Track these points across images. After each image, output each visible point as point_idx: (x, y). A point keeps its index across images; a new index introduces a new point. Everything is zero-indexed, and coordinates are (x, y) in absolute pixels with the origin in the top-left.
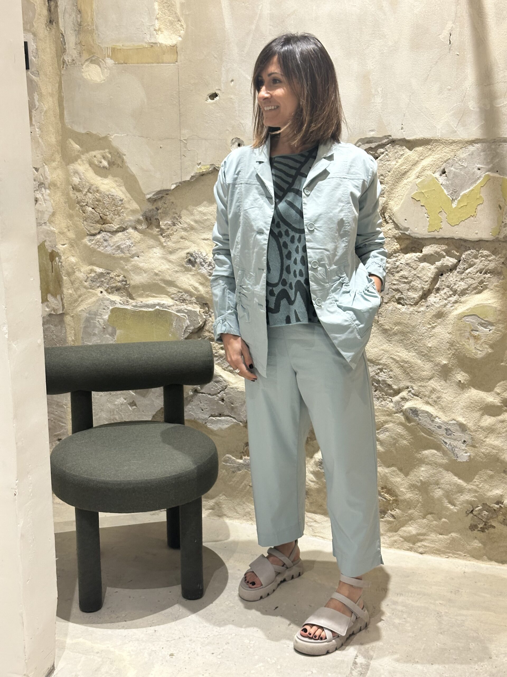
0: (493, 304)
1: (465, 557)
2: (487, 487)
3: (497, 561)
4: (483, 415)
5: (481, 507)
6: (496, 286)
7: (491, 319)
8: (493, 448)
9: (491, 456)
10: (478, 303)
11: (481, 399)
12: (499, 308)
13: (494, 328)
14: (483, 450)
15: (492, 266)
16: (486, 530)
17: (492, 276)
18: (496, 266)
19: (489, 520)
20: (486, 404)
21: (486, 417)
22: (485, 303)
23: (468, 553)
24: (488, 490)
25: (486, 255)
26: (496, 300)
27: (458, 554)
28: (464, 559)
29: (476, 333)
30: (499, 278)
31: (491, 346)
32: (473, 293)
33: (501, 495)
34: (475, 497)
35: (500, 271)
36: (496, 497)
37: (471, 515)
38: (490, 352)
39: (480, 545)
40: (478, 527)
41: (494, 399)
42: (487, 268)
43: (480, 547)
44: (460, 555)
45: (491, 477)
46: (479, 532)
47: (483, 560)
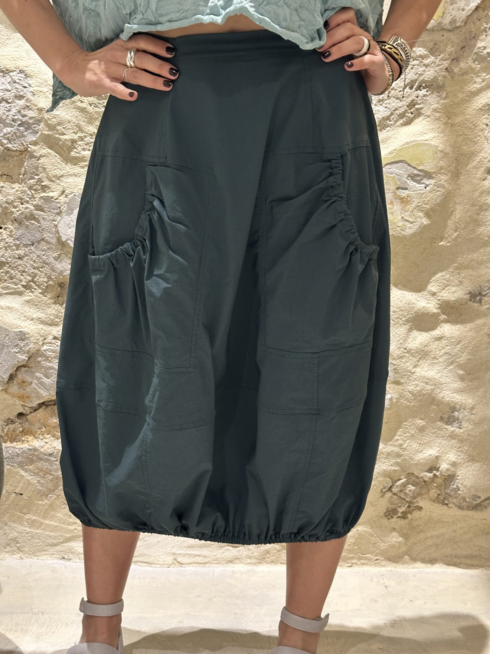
0: (432, 140)
1: (376, 562)
2: (415, 446)
3: (424, 561)
4: (410, 330)
5: (405, 479)
6: (435, 110)
7: (428, 167)
8: (427, 383)
9: (424, 395)
10: (408, 140)
11: (409, 304)
12: (441, 147)
13: (432, 181)
14: (410, 388)
15: (429, 74)
16: (409, 516)
17: (429, 92)
18: (436, 74)
19: (414, 498)
20: (415, 313)
21: (415, 333)
22: (419, 139)
23: (382, 555)
24: (418, 452)
25: (421, 56)
26: (436, 134)
27: (366, 559)
28: (375, 565)
29: (404, 193)
30: (439, 96)
31: (428, 215)
32: (398, 123)
33: (437, 458)
34: (397, 464)
35: (441, 83)
36: (429, 460)
37: (389, 495)
38: (425, 223)
39: (400, 539)
40: (398, 512)
41: (428, 303)
42: (422, 78)
43: (400, 542)
44: (369, 559)
45: (422, 429)
46: (399, 519)
47: (405, 563)
